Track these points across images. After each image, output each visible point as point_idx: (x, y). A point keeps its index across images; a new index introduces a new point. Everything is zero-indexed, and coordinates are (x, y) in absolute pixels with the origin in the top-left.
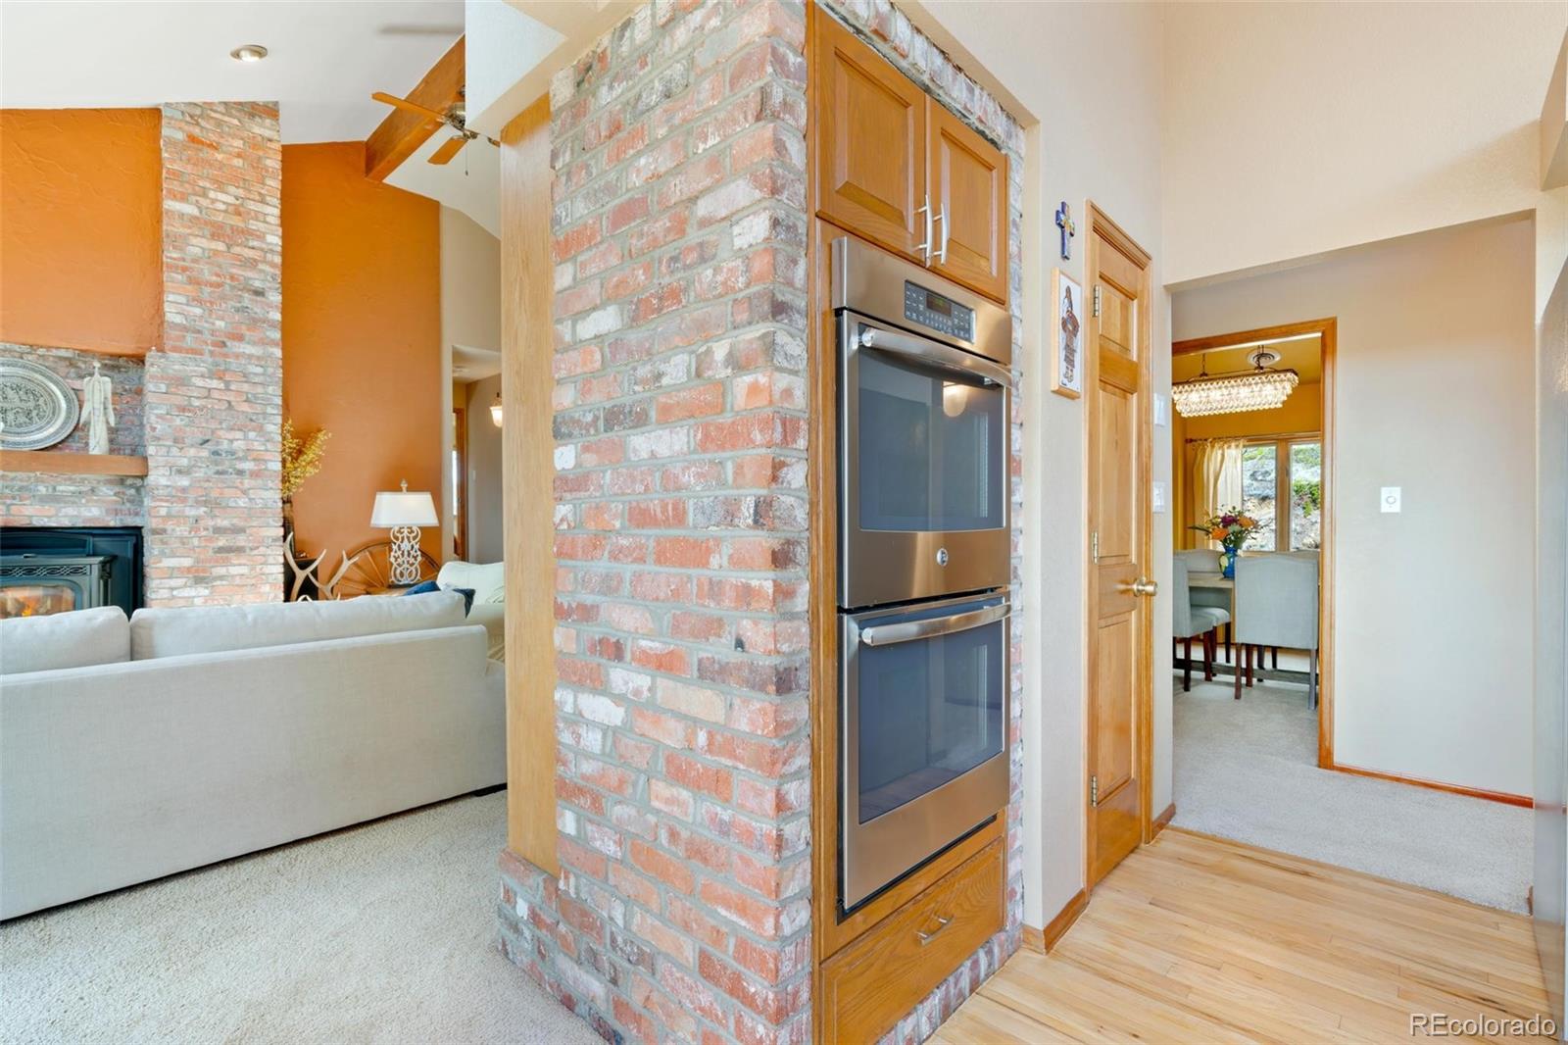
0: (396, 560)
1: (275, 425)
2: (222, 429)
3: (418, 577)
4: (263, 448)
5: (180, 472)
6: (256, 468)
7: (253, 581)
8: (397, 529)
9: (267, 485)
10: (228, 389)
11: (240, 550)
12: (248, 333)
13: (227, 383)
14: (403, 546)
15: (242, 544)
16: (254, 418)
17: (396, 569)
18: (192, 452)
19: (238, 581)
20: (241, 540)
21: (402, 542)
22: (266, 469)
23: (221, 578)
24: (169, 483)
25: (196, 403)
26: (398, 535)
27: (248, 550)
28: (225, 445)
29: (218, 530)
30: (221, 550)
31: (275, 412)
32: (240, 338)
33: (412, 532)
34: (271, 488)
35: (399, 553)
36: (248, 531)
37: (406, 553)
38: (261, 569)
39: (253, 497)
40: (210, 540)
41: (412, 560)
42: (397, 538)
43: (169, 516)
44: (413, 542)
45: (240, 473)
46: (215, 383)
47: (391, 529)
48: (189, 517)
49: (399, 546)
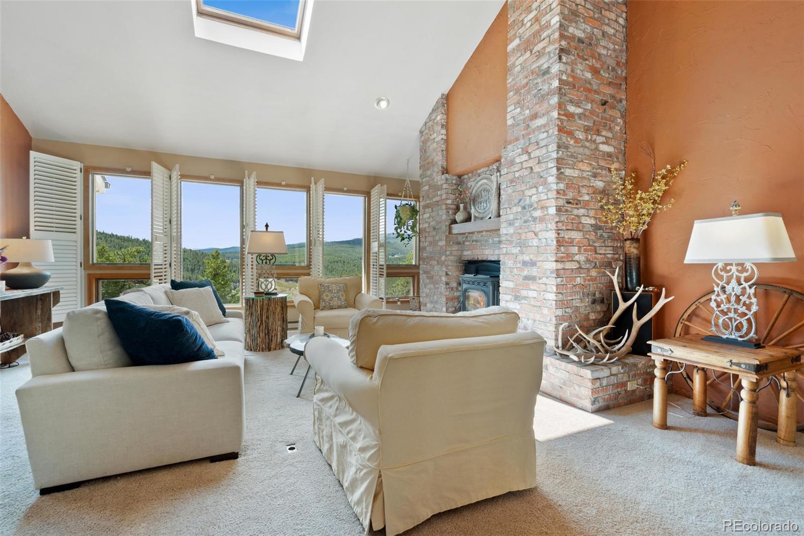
0: (718, 306)
1: (553, 176)
2: (527, 189)
3: (752, 334)
4: (545, 198)
5: (510, 224)
6: (542, 214)
7: (539, 304)
8: (720, 265)
9: (547, 227)
10: (530, 158)
11: (533, 278)
12: (540, 109)
13: (529, 154)
14: (729, 288)
15: (535, 274)
16: (542, 174)
17: (717, 317)
18: (515, 209)
19: (532, 303)
20: (534, 271)
21: (728, 283)
22: (548, 214)
23: (525, 298)
24: (506, 232)
25: (517, 175)
26: (722, 273)
27: (538, 279)
28: (528, 202)
29: (525, 263)
30: (526, 278)
31: (552, 166)
32: (535, 116)
33: (744, 270)
34: (550, 230)
35: (723, 297)
36: (538, 264)
37: (733, 299)
38: (543, 295)
39: (540, 237)
40: (521, 270)
41: (743, 309)
42: (721, 278)
43: (507, 254)
44: (746, 285)
45: (534, 219)
46: (525, 157)
47: (715, 264)
48: (513, 254)
49: (723, 288)
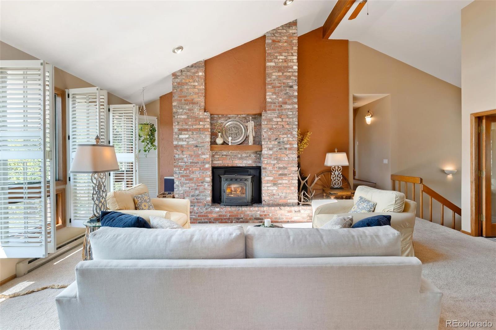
0: (333, 179)
1: (296, 131)
2: (281, 134)
3: (341, 185)
4: (292, 140)
5: (270, 149)
6: (290, 147)
7: (289, 186)
8: (333, 167)
9: (293, 153)
10: (282, 121)
11: (285, 175)
12: (288, 101)
13: (282, 119)
14: (336, 173)
15: (286, 173)
16: (289, 130)
17: (333, 181)
18: (273, 143)
19: (285, 185)
20: (286, 171)
21: (335, 172)
22: (293, 147)
23: (280, 184)
24: (267, 153)
25: (274, 127)
26: (334, 169)
27: (288, 175)
28: (282, 140)
29: (280, 168)
30: (280, 175)
31: (296, 127)
32: (285, 103)
33: (339, 168)
34: (294, 154)
35: (334, 176)
36: (288, 168)
37: (337, 176)
38: (291, 181)
39: (289, 157)
40: (278, 171)
41: (339, 179)
42: (333, 170)
43: (267, 164)
44: (339, 172)
45: (286, 149)
46: (279, 120)
47: (331, 167)
48: (272, 164)
49: (334, 173)
